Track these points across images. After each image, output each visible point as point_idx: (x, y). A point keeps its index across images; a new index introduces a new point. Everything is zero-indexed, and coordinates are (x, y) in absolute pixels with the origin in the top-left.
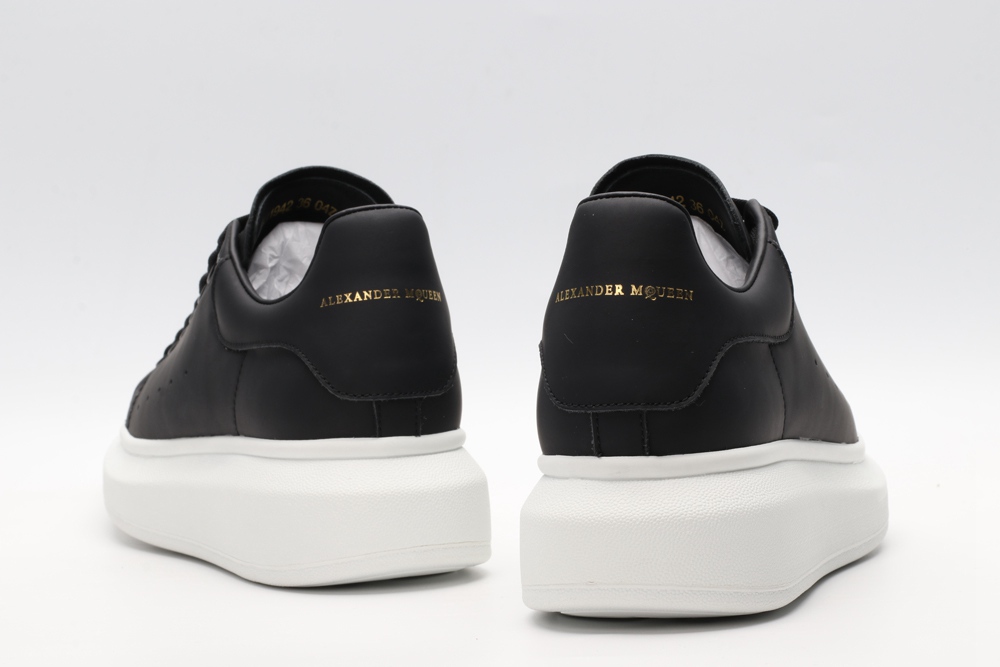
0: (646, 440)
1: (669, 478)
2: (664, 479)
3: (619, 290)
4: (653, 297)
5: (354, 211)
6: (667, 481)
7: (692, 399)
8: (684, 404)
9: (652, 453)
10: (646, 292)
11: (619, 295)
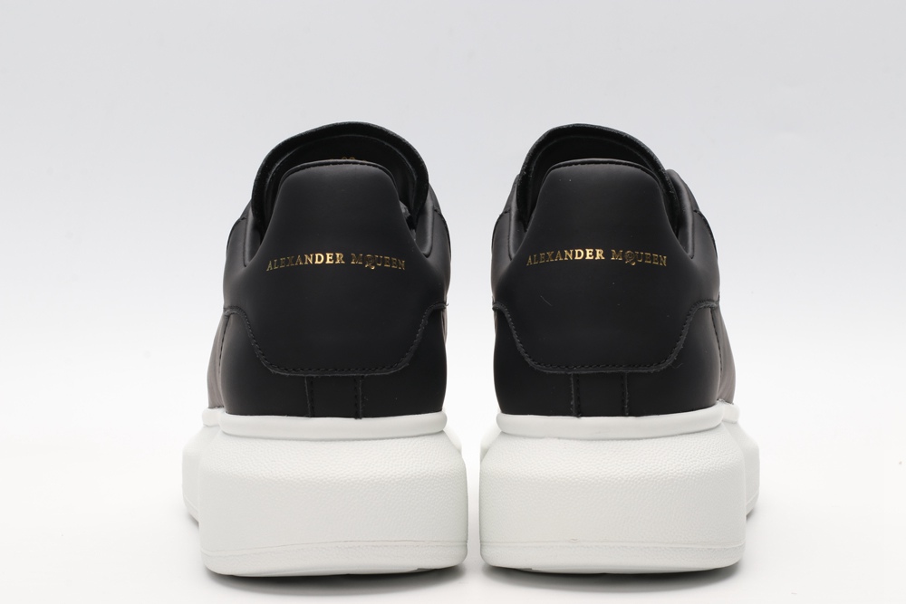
0: (627, 401)
1: (646, 438)
2: (642, 439)
3: (599, 255)
4: (633, 262)
5: (309, 167)
6: (645, 441)
7: (669, 362)
8: (663, 367)
9: (631, 414)
10: (626, 256)
11: (600, 260)
